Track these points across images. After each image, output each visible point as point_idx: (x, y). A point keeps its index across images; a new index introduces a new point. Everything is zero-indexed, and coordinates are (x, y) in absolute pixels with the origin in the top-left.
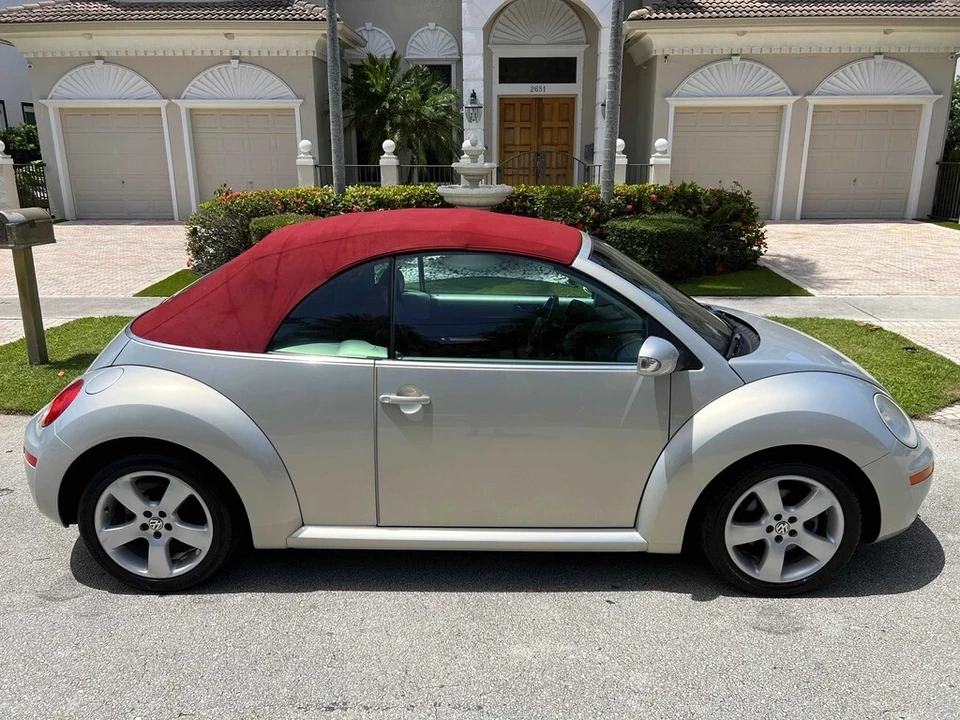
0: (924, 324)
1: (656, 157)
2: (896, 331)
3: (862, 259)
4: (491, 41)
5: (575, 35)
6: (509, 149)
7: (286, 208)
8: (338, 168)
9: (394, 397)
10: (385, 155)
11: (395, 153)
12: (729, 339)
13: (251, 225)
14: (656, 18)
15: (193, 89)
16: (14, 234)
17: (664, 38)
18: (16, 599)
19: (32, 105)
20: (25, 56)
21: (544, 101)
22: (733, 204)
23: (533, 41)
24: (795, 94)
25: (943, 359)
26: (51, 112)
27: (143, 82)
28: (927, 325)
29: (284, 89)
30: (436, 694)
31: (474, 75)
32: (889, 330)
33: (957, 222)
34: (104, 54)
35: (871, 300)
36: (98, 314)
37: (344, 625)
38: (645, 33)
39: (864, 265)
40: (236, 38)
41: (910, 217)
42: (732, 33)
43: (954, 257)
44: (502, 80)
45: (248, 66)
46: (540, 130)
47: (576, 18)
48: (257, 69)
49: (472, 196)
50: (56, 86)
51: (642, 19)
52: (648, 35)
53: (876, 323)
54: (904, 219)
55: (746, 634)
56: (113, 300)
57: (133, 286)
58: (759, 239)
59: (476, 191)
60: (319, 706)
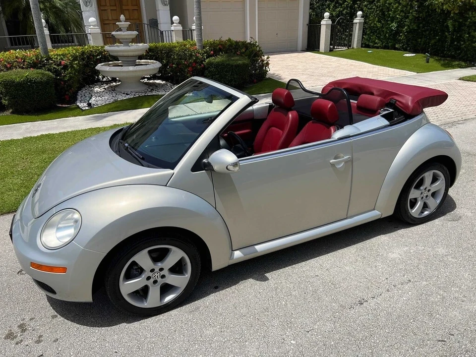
41: (299, 50)
46: (122, 11)
58: (267, 64)
60: (355, 304)
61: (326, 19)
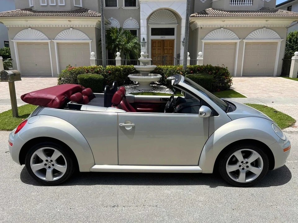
1: (199, 57)
2: (272, 107)
3: (261, 87)
4: (149, 23)
5: (174, 21)
6: (154, 55)
7: (88, 71)
8: (104, 60)
9: (123, 124)
10: (117, 57)
11: (120, 56)
12: (227, 107)
13: (78, 77)
14: (198, 16)
15: (58, 37)
16: (10, 77)
17: (200, 22)
19: (8, 42)
20: (7, 27)
21: (165, 41)
22: (222, 71)
23: (161, 23)
24: (240, 39)
25: (286, 115)
26: (14, 43)
27: (43, 35)
28: (280, 106)
29: (86, 37)
30: (144, 203)
31: (144, 33)
32: (269, 107)
33: (289, 77)
34: (31, 26)
35: (263, 98)
38: (195, 21)
39: (261, 89)
40: (72, 21)
41: (275, 75)
42: (221, 21)
43: (288, 87)
44: (152, 35)
45: (75, 30)
46: (164, 50)
47: (174, 16)
48: (78, 31)
49: (144, 68)
50: (16, 36)
51: (194, 17)
52: (196, 21)
53: (265, 105)
54: (273, 76)
58: (230, 81)
59: (146, 67)
60: (110, 206)
61: (296, 56)
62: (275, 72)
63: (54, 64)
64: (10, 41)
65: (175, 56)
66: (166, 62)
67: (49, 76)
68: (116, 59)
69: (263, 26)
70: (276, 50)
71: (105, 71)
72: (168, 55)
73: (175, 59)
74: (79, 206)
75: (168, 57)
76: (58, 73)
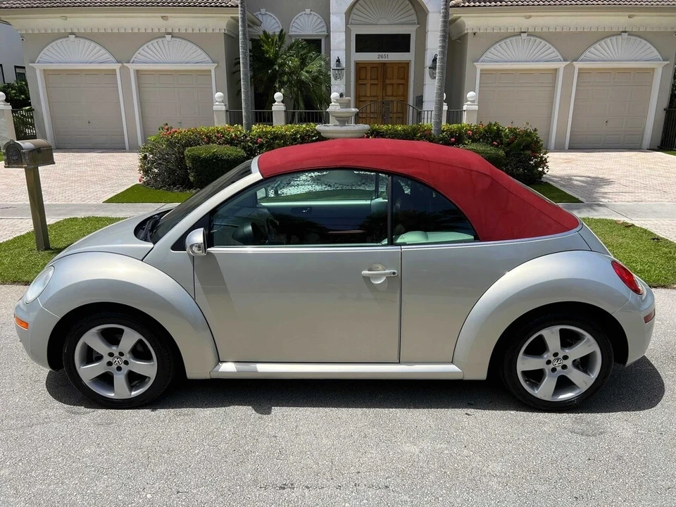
0: (663, 222)
1: (468, 105)
2: (644, 227)
3: (615, 177)
4: (350, 22)
5: (410, 18)
6: (362, 99)
7: (209, 140)
8: (247, 112)
10: (276, 103)
11: (283, 102)
13: (186, 152)
14: (468, 6)
15: (140, 57)
16: (27, 157)
17: (473, 20)
18: (51, 413)
19: (24, 68)
20: (19, 32)
21: (387, 65)
22: (525, 138)
23: (380, 22)
24: (565, 60)
26: (38, 72)
27: (103, 51)
28: (665, 223)
29: (203, 56)
30: (355, 478)
31: (339, 46)
32: (639, 226)
34: (76, 31)
35: (623, 205)
36: (81, 215)
37: (284, 430)
38: (460, 17)
39: (616, 181)
40: (169, 19)
41: (646, 147)
42: (523, 17)
44: (358, 50)
45: (178, 40)
46: (384, 86)
47: (410, 5)
48: (184, 41)
49: (341, 132)
50: (41, 54)
51: (459, 7)
52: (462, 18)
53: (630, 222)
54: (641, 149)
55: (566, 436)
56: (90, 206)
57: (102, 196)
58: (543, 162)
59: (344, 128)
60: (274, 486)
62: (647, 140)
63: (131, 122)
64: (28, 65)
65: (411, 101)
66: (391, 115)
67: (119, 148)
68: (274, 108)
69: (621, 30)
70: (651, 86)
71: (248, 138)
72: (394, 99)
73: (411, 108)
74: (197, 486)
75: (395, 103)
76: (140, 143)
